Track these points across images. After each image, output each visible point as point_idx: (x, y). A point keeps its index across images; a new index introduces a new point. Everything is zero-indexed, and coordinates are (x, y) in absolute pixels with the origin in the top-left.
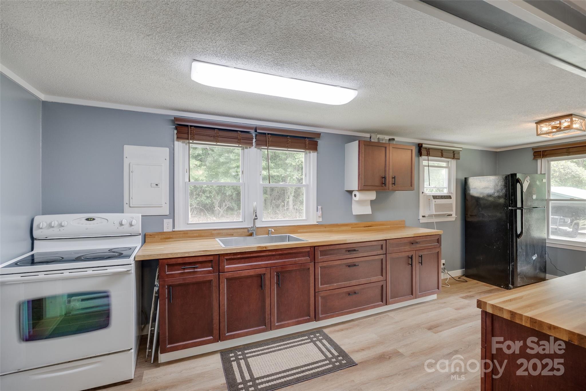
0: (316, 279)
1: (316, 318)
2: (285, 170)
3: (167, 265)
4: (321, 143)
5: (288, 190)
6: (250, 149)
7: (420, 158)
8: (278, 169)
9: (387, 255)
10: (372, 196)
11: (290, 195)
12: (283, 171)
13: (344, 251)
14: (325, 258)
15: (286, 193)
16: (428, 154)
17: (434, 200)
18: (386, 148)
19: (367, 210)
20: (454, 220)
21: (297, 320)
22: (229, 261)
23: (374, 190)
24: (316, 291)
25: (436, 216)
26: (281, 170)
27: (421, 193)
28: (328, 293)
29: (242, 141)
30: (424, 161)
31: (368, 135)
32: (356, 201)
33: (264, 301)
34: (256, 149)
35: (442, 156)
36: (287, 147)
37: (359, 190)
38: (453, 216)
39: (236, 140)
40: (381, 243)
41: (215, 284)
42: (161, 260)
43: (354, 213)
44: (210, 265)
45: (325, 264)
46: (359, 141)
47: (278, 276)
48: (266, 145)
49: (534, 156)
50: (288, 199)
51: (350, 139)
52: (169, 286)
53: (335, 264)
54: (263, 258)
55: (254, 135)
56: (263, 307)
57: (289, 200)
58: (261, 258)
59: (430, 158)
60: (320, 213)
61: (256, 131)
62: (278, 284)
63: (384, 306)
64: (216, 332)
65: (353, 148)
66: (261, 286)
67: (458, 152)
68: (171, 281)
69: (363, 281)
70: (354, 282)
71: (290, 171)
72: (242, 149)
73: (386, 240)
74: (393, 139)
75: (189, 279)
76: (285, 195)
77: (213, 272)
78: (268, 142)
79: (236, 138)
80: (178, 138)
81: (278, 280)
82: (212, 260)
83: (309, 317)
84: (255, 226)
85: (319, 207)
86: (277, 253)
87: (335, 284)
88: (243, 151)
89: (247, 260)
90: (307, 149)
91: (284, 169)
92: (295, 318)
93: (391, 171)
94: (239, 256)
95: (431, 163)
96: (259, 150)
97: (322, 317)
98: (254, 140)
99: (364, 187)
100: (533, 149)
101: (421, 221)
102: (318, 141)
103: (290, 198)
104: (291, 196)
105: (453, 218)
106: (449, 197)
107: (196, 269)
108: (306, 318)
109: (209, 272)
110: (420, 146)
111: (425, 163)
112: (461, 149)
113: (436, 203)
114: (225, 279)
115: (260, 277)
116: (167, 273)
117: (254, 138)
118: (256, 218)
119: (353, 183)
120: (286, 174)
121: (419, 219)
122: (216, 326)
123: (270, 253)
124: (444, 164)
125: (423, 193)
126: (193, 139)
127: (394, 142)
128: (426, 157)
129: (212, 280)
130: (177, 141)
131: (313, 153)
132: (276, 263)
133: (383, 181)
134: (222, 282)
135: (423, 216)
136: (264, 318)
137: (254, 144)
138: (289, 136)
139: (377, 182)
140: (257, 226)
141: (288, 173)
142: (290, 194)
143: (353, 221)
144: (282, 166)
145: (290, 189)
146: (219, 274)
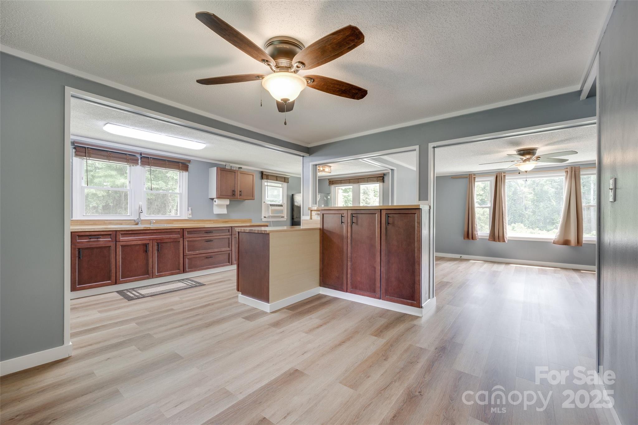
0: (184, 248)
1: (184, 271)
2: (167, 183)
3: (78, 236)
4: (190, 166)
5: (170, 204)
6: (136, 167)
7: (263, 180)
8: (158, 181)
9: (232, 235)
10: (227, 202)
11: (171, 209)
12: (165, 184)
13: (204, 232)
14: (191, 236)
15: (167, 206)
16: (267, 178)
17: (270, 207)
18: (235, 172)
19: (224, 211)
20: (286, 220)
21: (171, 272)
22: (123, 235)
23: (228, 198)
24: (184, 255)
25: (273, 217)
26: (161, 183)
27: (263, 202)
28: (193, 256)
29: (129, 161)
30: (265, 183)
31: (224, 164)
32: (216, 205)
33: (147, 260)
34: (141, 167)
35: (277, 180)
36: (165, 167)
37: (217, 198)
38: (285, 218)
39: (126, 160)
40: (228, 228)
41: (113, 248)
42: (74, 233)
43: (215, 213)
44: (109, 237)
45: (191, 239)
46: (217, 168)
47: (158, 245)
48: (149, 165)
49: (329, 183)
50: (169, 212)
51: (213, 165)
52: (79, 249)
53: (197, 239)
54: (147, 234)
55: (139, 158)
56: (147, 264)
57: (171, 213)
58: (146, 234)
59: (268, 181)
60: (190, 212)
61: (141, 155)
62: (158, 250)
63: (230, 265)
64: (113, 278)
65: (214, 171)
66: (146, 251)
67: (288, 179)
68: (80, 246)
69: (216, 250)
70: (209, 251)
71: (171, 184)
72: (129, 166)
73: (232, 227)
74: (241, 168)
75: (94, 245)
76: (166, 209)
77: (112, 241)
78: (151, 163)
79: (126, 159)
80: (77, 155)
81: (158, 248)
82: (111, 234)
83: (179, 271)
84: (140, 219)
85: (189, 208)
86: (157, 231)
87: (197, 252)
88: (130, 167)
89: (136, 235)
90: (181, 170)
91: (165, 182)
92: (170, 271)
93: (239, 187)
94: (130, 232)
95: (269, 184)
96: (143, 168)
97: (188, 271)
98: (140, 161)
99: (220, 197)
100: (329, 179)
101: (263, 220)
102: (189, 165)
103: (172, 211)
104: (173, 210)
105: (285, 219)
106: (281, 206)
107: (99, 239)
108: (178, 271)
109: (109, 241)
110: (262, 173)
111: (266, 184)
112: (289, 177)
113: (272, 209)
114: (121, 246)
115: (146, 245)
116: (78, 241)
117: (140, 159)
118: (141, 212)
119: (213, 193)
120: (167, 188)
121: (262, 219)
122: (113, 275)
123: (152, 231)
124: (280, 185)
125: (264, 202)
126: (90, 157)
127: (242, 170)
128: (266, 180)
129: (111, 246)
130: (75, 156)
131: (185, 173)
132: (157, 237)
133: (233, 193)
134: (118, 248)
135: (265, 217)
136: (148, 271)
137: (139, 163)
138: (167, 160)
139: (230, 193)
140: (142, 219)
141: (169, 186)
142: (172, 207)
143: (215, 218)
144: (162, 179)
145: (171, 202)
146: (116, 243)
